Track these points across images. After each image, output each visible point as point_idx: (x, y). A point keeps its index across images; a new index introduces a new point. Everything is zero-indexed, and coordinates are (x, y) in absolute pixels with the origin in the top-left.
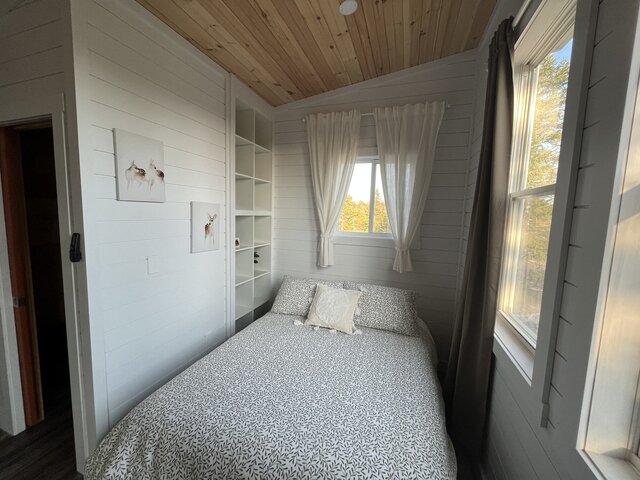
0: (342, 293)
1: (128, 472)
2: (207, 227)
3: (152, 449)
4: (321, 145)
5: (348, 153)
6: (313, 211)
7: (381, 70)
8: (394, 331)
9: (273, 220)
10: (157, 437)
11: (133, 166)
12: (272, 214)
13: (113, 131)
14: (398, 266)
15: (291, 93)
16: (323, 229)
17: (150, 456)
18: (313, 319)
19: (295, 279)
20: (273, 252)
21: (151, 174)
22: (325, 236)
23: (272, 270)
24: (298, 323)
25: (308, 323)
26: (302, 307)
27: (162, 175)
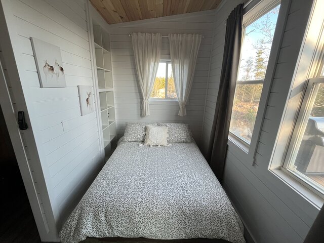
0: (160, 128)
1: (93, 228)
2: (87, 100)
3: (103, 215)
4: (140, 52)
5: (156, 57)
6: (137, 88)
7: (173, 13)
8: (183, 142)
9: (114, 93)
10: (104, 209)
11: (47, 65)
12: (113, 89)
13: (31, 39)
14: (180, 114)
15: (122, 17)
16: (144, 98)
17: (103, 218)
18: (149, 142)
19: (133, 124)
20: (115, 110)
21: (57, 69)
22: (145, 101)
23: (117, 120)
24: (141, 145)
25: (146, 144)
26: (140, 137)
27: (62, 69)
